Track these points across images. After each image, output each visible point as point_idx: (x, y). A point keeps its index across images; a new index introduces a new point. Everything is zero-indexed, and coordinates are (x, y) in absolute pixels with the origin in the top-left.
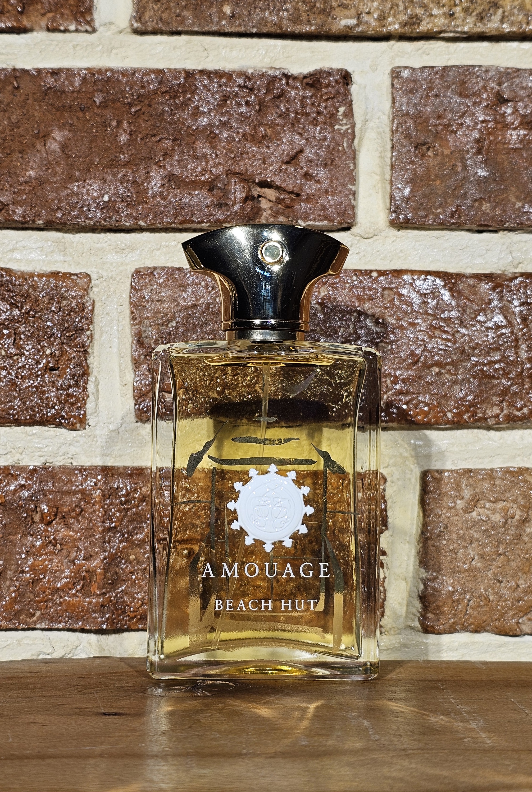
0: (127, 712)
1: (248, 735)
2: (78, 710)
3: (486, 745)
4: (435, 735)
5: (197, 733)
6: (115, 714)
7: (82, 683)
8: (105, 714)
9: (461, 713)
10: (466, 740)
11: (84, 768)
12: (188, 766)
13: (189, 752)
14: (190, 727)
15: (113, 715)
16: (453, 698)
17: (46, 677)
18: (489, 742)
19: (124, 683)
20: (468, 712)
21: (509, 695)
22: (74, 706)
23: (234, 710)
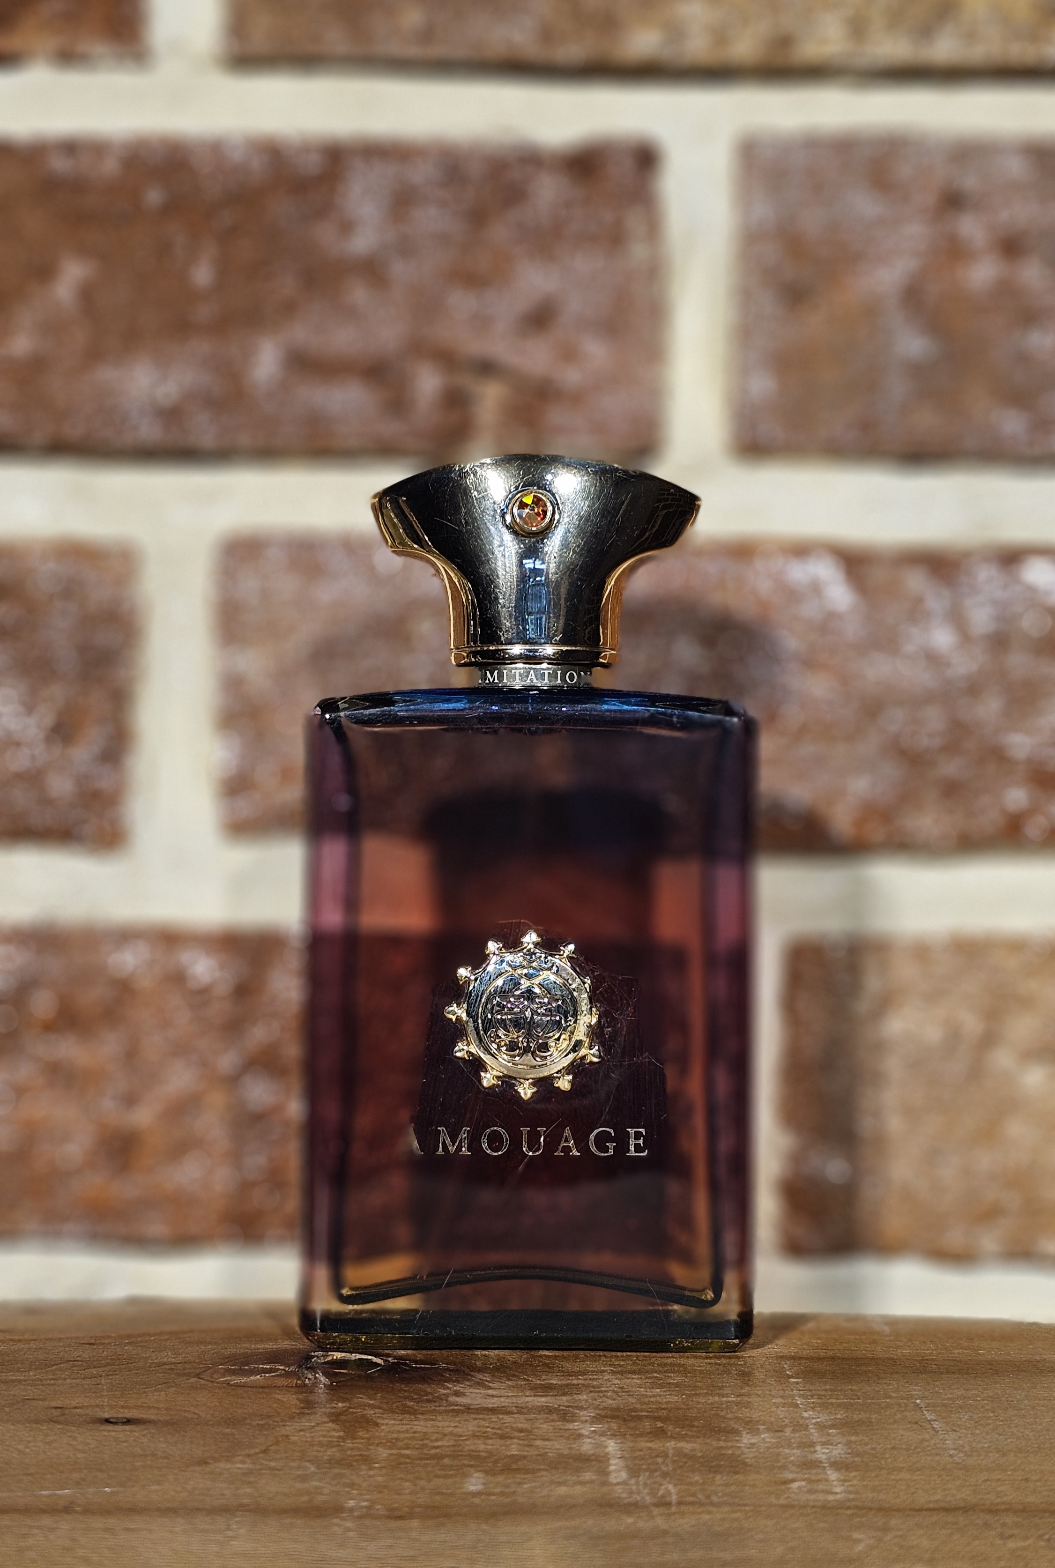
0: (153, 1417)
1: (371, 1469)
2: (57, 1412)
3: (831, 1498)
4: (736, 1473)
5: (273, 1464)
6: (128, 1422)
7: (86, 1355)
8: (108, 1421)
9: (806, 1428)
10: (795, 1485)
11: (25, 1536)
12: (230, 1533)
13: (242, 1505)
14: (265, 1451)
15: (124, 1423)
16: (800, 1396)
17: (20, 1341)
18: (838, 1490)
19: (168, 1356)
20: (821, 1427)
21: (916, 1390)
22: (53, 1404)
23: (363, 1416)
